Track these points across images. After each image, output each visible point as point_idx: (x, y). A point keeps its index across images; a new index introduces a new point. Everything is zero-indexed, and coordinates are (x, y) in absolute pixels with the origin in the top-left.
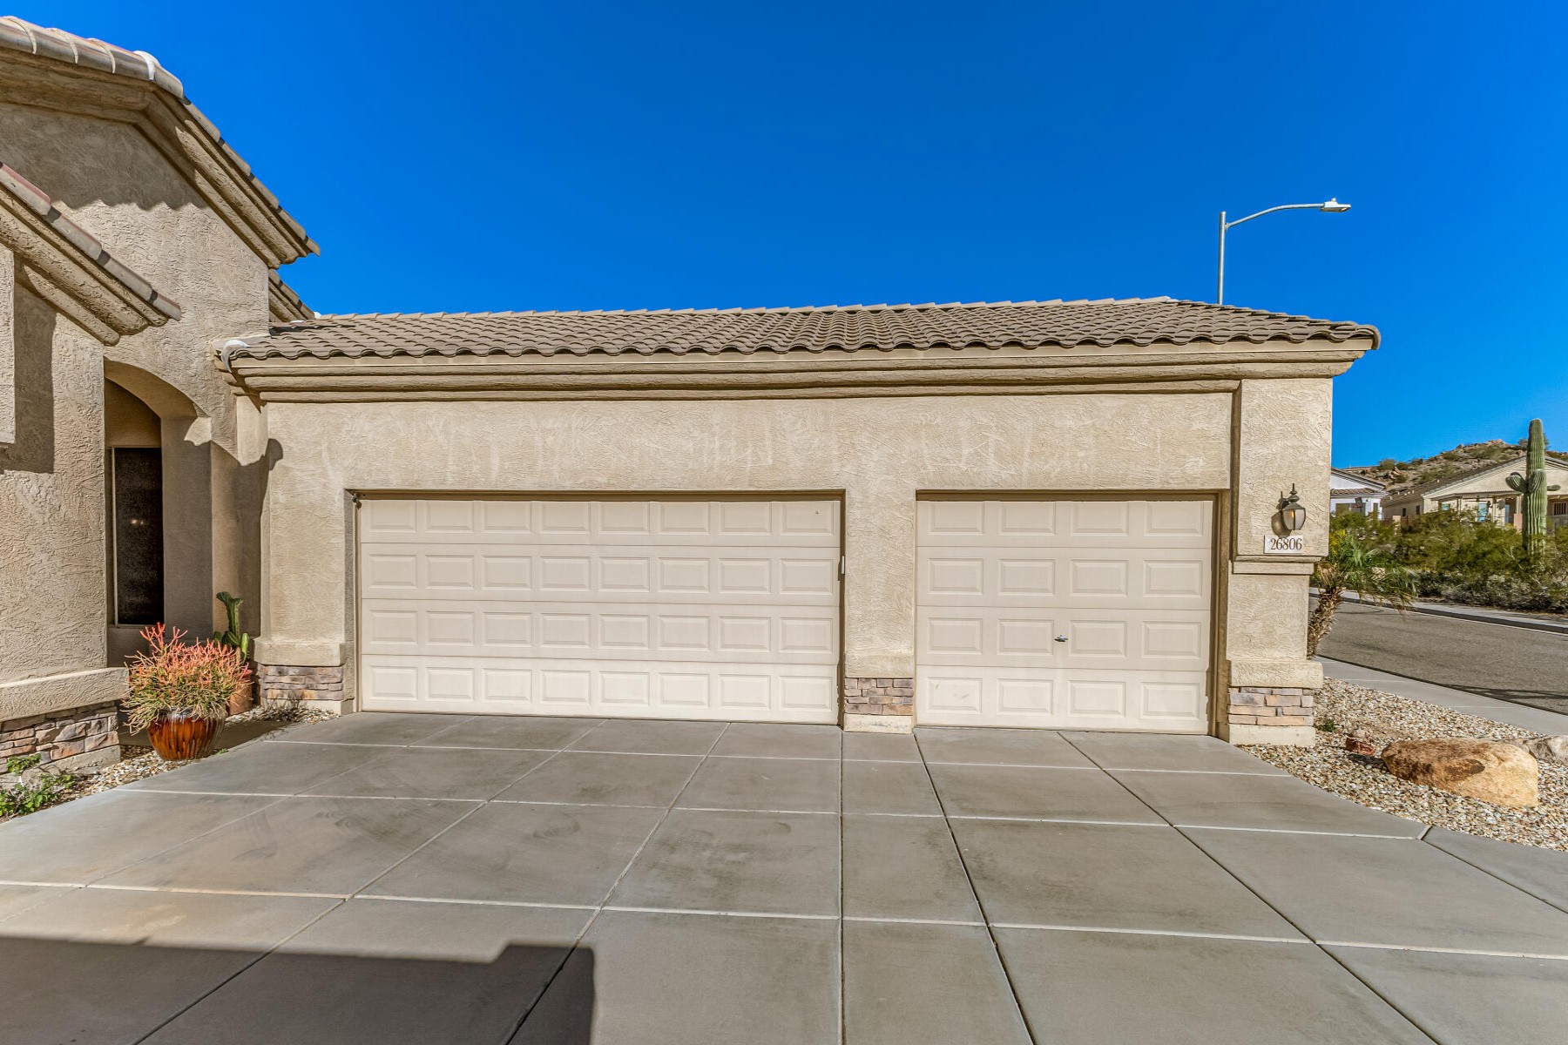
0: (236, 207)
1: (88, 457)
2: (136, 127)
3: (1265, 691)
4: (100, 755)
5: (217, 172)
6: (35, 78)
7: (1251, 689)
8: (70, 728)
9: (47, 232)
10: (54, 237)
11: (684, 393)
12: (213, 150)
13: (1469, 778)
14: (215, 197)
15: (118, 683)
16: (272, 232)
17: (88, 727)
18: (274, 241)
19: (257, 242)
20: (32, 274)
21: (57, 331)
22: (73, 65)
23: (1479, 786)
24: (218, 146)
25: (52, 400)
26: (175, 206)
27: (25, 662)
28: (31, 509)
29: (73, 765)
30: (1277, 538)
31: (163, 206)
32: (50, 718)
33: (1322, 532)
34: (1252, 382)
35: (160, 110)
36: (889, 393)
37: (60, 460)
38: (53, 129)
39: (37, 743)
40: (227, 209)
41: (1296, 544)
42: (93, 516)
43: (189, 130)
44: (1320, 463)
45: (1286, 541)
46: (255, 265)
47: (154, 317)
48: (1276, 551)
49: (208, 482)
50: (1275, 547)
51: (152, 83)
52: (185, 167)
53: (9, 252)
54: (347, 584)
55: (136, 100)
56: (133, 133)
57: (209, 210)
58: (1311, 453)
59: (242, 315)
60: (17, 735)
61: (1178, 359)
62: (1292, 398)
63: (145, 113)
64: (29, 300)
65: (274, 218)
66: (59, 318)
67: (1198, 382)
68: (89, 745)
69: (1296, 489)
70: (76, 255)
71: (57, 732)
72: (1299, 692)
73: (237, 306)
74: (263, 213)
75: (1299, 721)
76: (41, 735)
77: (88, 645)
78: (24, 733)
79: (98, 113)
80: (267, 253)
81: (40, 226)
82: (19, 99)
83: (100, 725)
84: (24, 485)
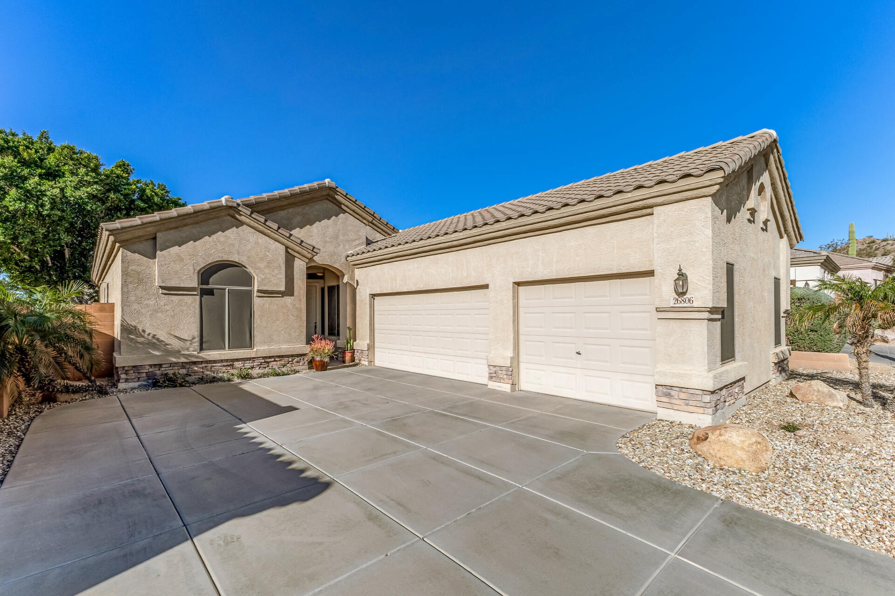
0: (354, 211)
1: (302, 292)
2: (327, 199)
3: (677, 389)
4: (303, 367)
5: (347, 203)
6: (301, 199)
7: (668, 387)
8: (297, 359)
9: (290, 240)
10: (291, 241)
11: (447, 250)
12: (345, 198)
13: (701, 444)
14: (348, 210)
15: (306, 349)
16: (364, 215)
17: (300, 359)
18: (365, 217)
19: (361, 219)
20: (289, 250)
21: (295, 262)
22: (308, 192)
23: (705, 449)
24: (346, 196)
25: (294, 279)
26: (337, 216)
27: (288, 342)
28: (289, 306)
29: (297, 368)
30: (677, 297)
31: (334, 217)
32: (292, 356)
33: (707, 292)
34: (659, 208)
35: (331, 193)
36: (501, 241)
37: (295, 293)
38: (307, 208)
39: (289, 362)
40: (351, 212)
41: (689, 300)
42: (303, 306)
43: (338, 195)
44: (704, 250)
45: (683, 299)
46: (361, 226)
47: (314, 254)
48: (677, 305)
49: (346, 294)
50: (676, 302)
51: (328, 187)
52: (339, 204)
53: (284, 247)
54: (370, 324)
55: (325, 193)
56: (326, 201)
57: (347, 214)
58: (697, 245)
59: (357, 242)
60: (285, 359)
61: (611, 204)
62: (684, 213)
63: (328, 195)
64: (290, 256)
65: (364, 211)
66: (296, 258)
67: (631, 213)
68: (301, 364)
69: (681, 268)
70: (296, 243)
71: (294, 360)
72: (700, 393)
73: (355, 240)
74: (361, 210)
75: (701, 410)
76: (290, 360)
77: (301, 339)
78: (287, 359)
79: (317, 200)
80: (364, 221)
81: (288, 239)
82: (299, 204)
83: (303, 359)
84: (288, 300)
